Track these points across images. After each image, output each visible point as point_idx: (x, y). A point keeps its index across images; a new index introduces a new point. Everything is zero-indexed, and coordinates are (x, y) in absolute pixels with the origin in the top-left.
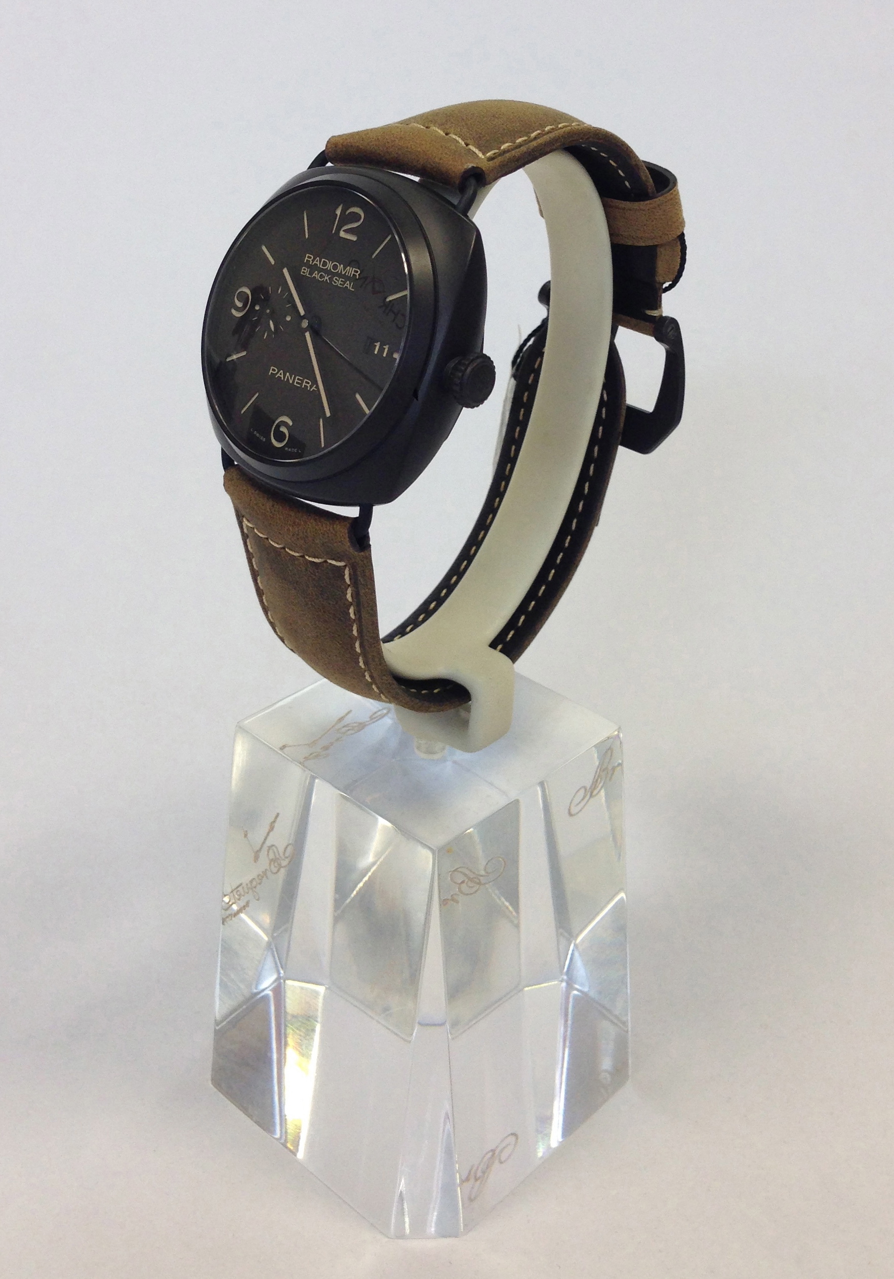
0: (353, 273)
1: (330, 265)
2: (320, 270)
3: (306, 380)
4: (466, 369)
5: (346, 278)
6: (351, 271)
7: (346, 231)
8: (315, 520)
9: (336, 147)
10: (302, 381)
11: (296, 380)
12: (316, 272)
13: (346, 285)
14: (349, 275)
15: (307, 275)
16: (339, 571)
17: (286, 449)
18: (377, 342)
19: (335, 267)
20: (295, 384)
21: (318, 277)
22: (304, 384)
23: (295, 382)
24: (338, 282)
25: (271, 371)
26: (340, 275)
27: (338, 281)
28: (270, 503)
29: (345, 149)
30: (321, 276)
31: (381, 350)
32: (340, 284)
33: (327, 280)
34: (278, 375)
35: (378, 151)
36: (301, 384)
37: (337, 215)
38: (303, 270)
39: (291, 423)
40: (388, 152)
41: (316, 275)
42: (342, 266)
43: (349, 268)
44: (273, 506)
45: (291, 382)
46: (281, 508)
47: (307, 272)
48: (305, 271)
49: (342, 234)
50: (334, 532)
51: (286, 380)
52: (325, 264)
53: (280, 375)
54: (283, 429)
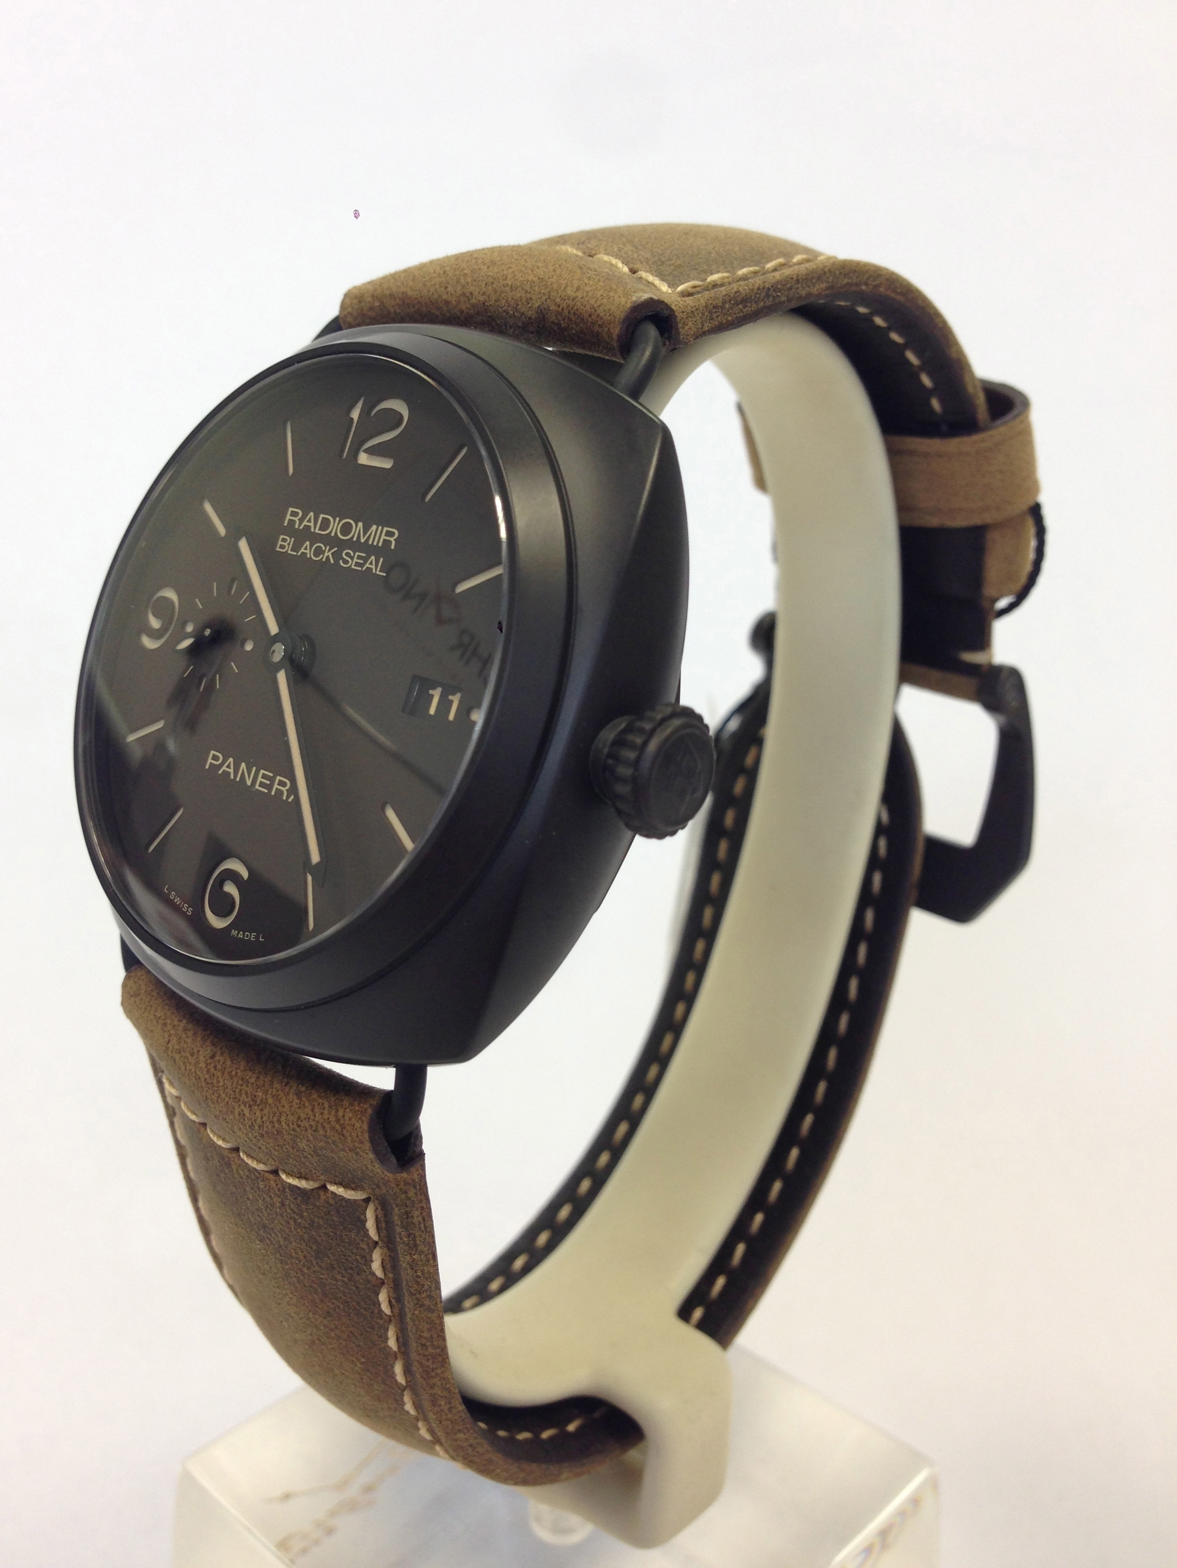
0: (383, 537)
1: (335, 527)
2: (314, 538)
3: (278, 778)
4: (645, 744)
5: (368, 549)
6: (378, 535)
7: (371, 451)
8: (298, 1094)
9: (360, 302)
10: (272, 780)
11: (260, 779)
12: (308, 543)
13: (367, 565)
14: (375, 544)
15: (289, 552)
16: (354, 1213)
17: (234, 933)
18: (434, 688)
19: (346, 529)
20: (257, 787)
21: (310, 553)
22: (276, 786)
23: (258, 783)
24: (352, 561)
25: (210, 760)
26: (356, 545)
27: (352, 558)
28: (208, 1050)
29: (377, 304)
30: (318, 552)
31: (445, 704)
32: (357, 564)
33: (328, 557)
34: (224, 768)
35: (445, 297)
36: (269, 787)
37: (352, 419)
38: (280, 543)
39: (245, 874)
40: (464, 294)
41: (307, 550)
42: (360, 524)
43: (374, 527)
44: (213, 1057)
45: (249, 783)
46: (229, 1063)
47: (289, 544)
48: (285, 544)
49: (363, 459)
50: (338, 1127)
51: (238, 779)
52: (325, 524)
53: (228, 767)
54: (230, 888)
